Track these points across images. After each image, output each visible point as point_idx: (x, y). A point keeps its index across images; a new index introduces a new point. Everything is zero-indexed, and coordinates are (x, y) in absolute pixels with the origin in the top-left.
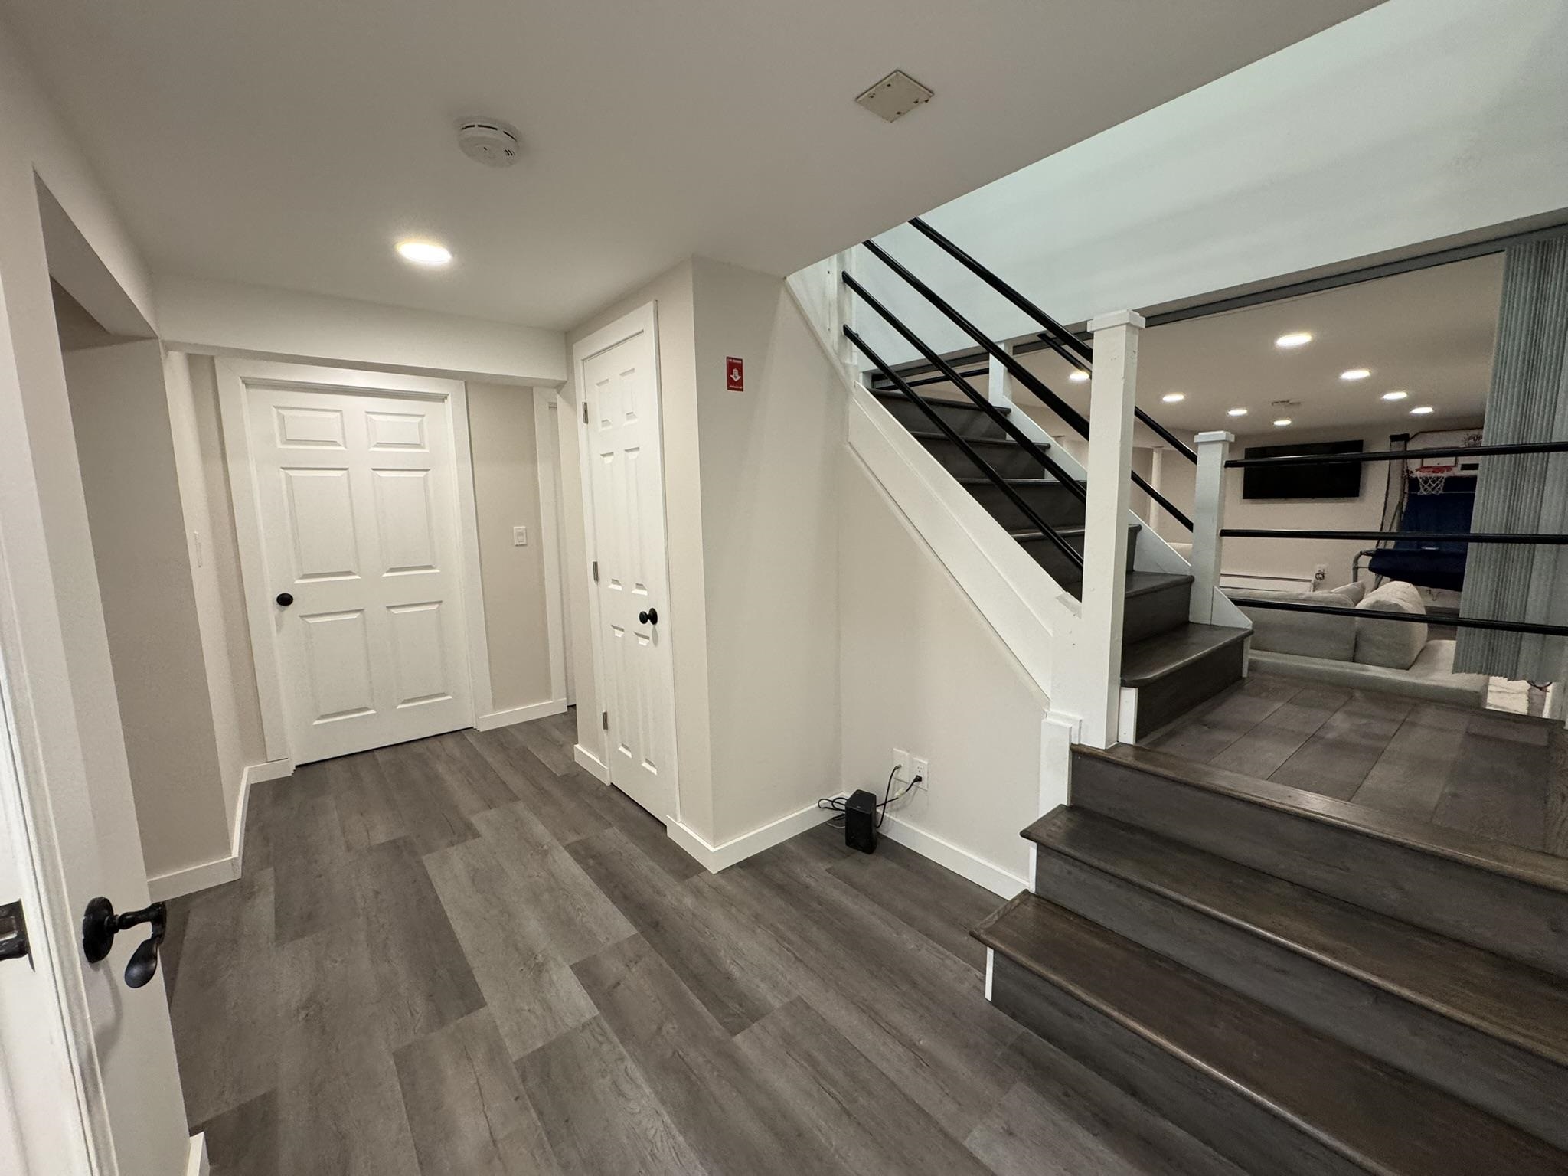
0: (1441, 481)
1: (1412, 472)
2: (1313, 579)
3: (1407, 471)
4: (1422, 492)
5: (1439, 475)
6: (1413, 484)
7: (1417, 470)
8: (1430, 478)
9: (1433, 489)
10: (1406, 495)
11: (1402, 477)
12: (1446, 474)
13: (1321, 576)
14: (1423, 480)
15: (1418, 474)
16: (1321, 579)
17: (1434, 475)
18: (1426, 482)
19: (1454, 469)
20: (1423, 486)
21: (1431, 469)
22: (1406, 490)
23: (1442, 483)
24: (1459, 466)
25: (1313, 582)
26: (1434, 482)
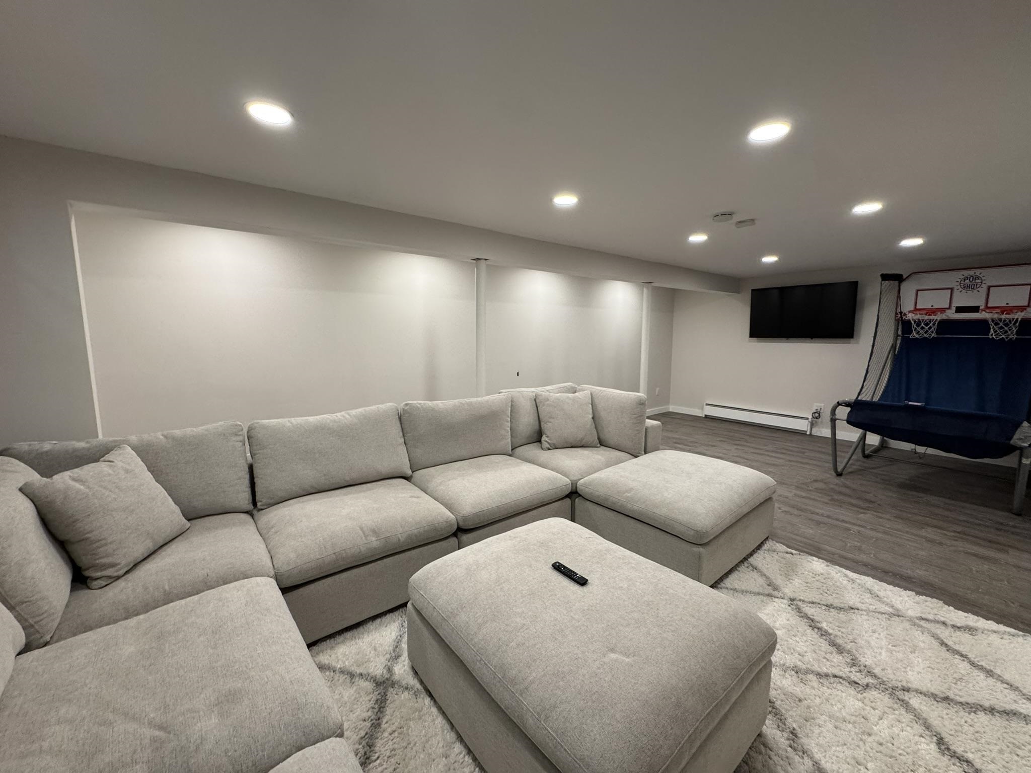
0: (934, 324)
1: (905, 314)
2: (810, 417)
3: (901, 313)
4: (914, 335)
5: (932, 317)
6: (905, 325)
7: (910, 312)
8: (923, 320)
9: (926, 332)
10: (899, 338)
11: (896, 320)
12: (939, 317)
13: (817, 415)
14: (915, 322)
15: (910, 316)
16: (817, 418)
17: (926, 317)
18: (918, 325)
19: (947, 311)
20: (915, 329)
21: (925, 312)
22: (900, 333)
23: (936, 326)
24: (954, 309)
25: (810, 420)
26: (927, 325)
